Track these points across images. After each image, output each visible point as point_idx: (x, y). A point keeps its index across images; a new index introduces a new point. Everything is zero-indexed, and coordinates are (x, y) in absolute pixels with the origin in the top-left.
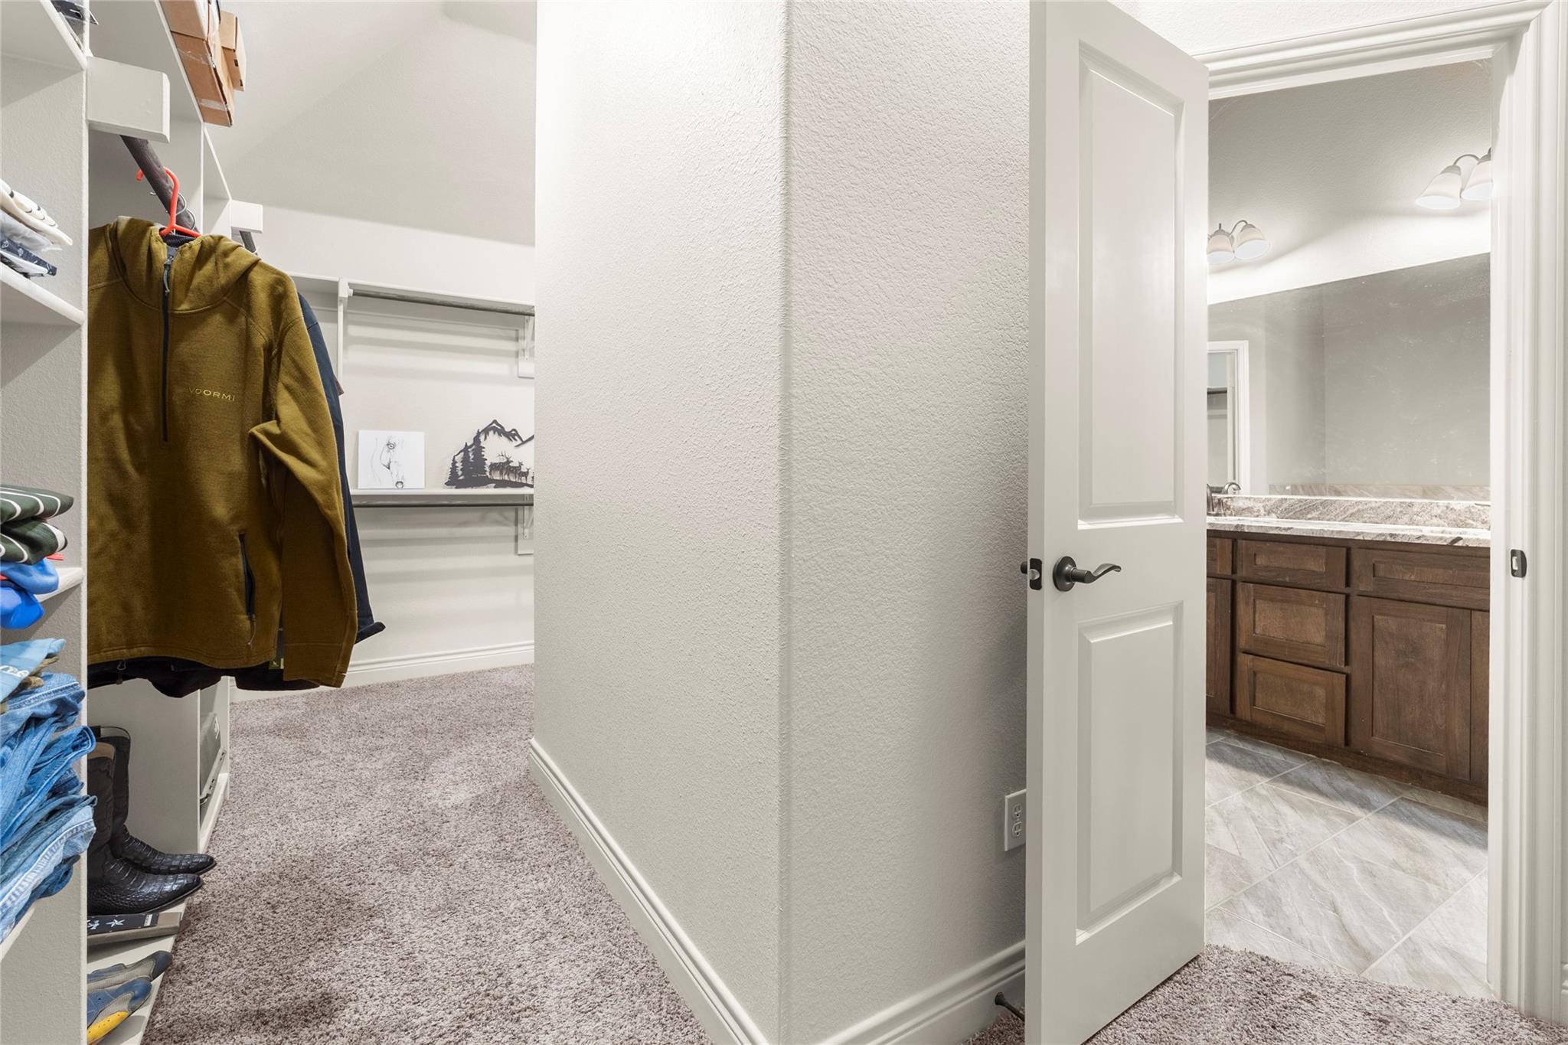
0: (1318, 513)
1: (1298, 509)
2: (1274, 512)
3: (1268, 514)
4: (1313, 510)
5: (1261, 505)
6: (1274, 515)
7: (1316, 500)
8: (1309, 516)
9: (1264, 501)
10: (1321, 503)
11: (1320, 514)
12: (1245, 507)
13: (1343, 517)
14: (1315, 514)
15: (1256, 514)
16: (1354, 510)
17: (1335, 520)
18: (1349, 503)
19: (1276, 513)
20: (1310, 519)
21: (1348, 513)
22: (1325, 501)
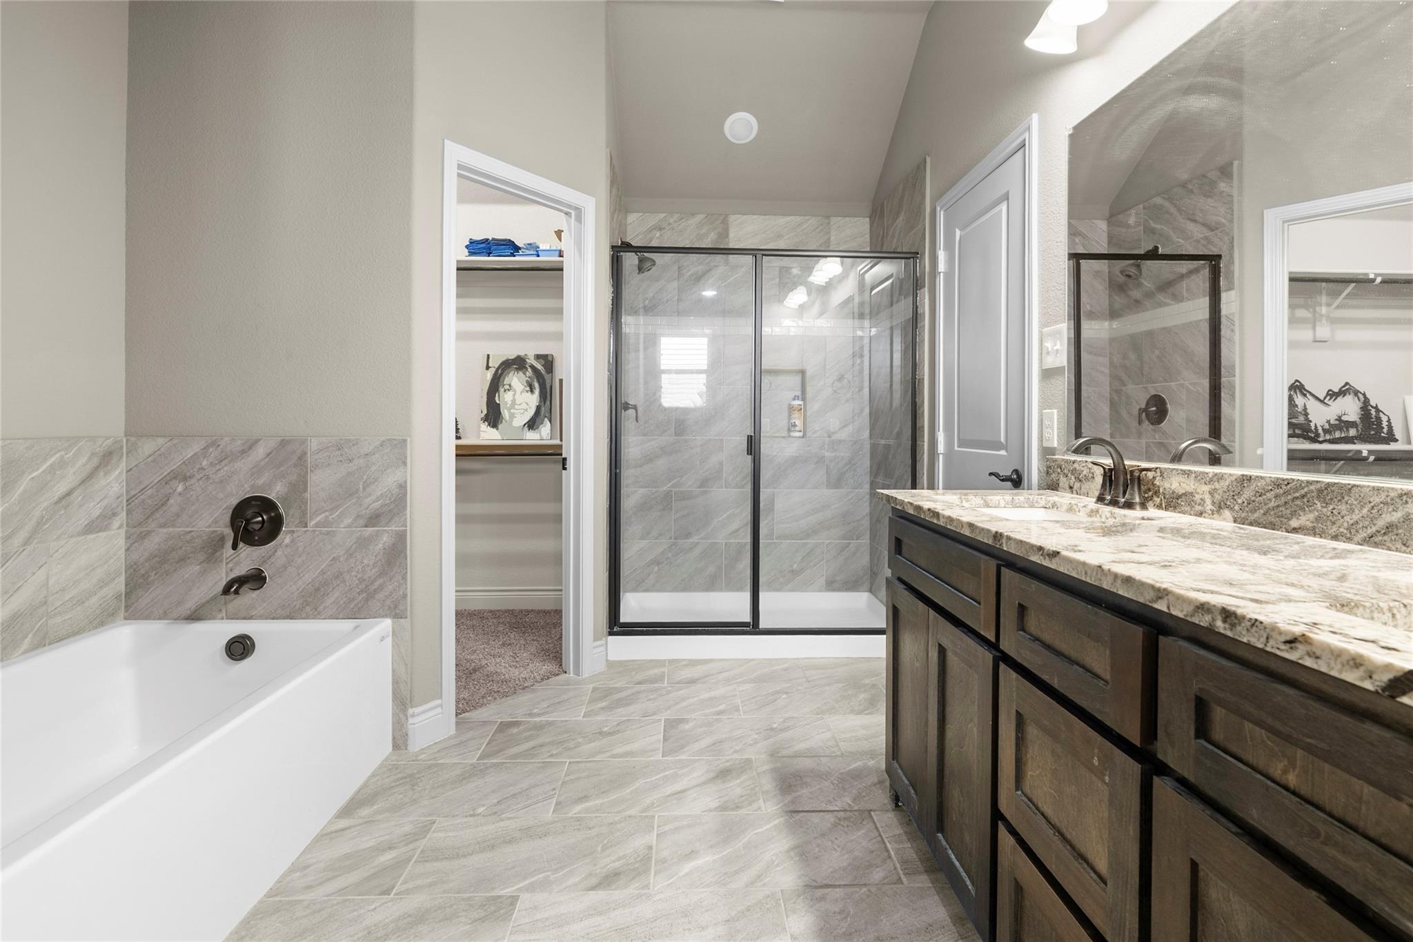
0: (1311, 516)
1: (1272, 504)
2: (1228, 507)
3: (1218, 511)
4: (1303, 509)
5: (1206, 488)
6: (1227, 513)
7: (1309, 483)
8: (1294, 523)
9: (1211, 480)
10: (1320, 491)
11: (1318, 519)
12: (1181, 491)
13: (1369, 531)
14: (1305, 519)
15: (1198, 508)
16: (1396, 516)
17: (1349, 540)
18: (1383, 497)
19: (1232, 509)
20: (1295, 530)
21: (1381, 523)
22: (1329, 485)
